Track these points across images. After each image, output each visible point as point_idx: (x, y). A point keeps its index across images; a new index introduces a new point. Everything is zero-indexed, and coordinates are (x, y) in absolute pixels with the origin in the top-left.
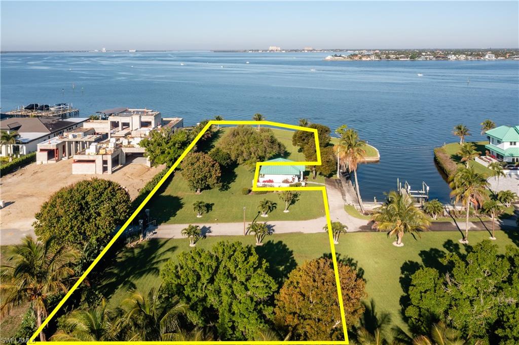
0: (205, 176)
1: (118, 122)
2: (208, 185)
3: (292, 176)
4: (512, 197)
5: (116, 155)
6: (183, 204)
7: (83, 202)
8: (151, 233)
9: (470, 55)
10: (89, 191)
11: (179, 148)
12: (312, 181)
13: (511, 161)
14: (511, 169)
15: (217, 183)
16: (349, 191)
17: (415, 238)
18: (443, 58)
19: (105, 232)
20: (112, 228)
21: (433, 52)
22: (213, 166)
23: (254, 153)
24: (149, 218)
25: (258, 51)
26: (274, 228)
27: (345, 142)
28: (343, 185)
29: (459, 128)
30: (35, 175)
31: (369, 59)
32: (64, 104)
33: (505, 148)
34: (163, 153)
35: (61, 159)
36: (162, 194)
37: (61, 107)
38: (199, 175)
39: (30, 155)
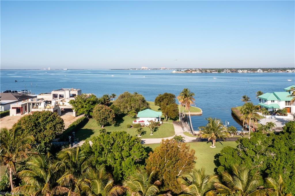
0: (106, 117)
1: (57, 94)
2: (108, 122)
3: (155, 118)
4: (273, 125)
5: (56, 109)
6: (94, 132)
7: (37, 122)
8: (76, 145)
9: (249, 70)
10: (40, 116)
11: (91, 104)
12: (165, 122)
13: (272, 111)
14: (272, 115)
15: (113, 121)
16: (186, 126)
17: (222, 144)
18: (235, 72)
19: (49, 139)
20: (53, 137)
21: (230, 69)
22: (111, 111)
23: (134, 107)
24: (74, 137)
25: (135, 69)
26: (145, 141)
27: (183, 94)
28: (183, 124)
29: (244, 97)
30: (9, 121)
31: (196, 72)
32: (26, 90)
33: (269, 104)
34: (82, 107)
35: (24, 114)
36: (82, 128)
37: (24, 91)
38: (103, 116)
39: (6, 111)
